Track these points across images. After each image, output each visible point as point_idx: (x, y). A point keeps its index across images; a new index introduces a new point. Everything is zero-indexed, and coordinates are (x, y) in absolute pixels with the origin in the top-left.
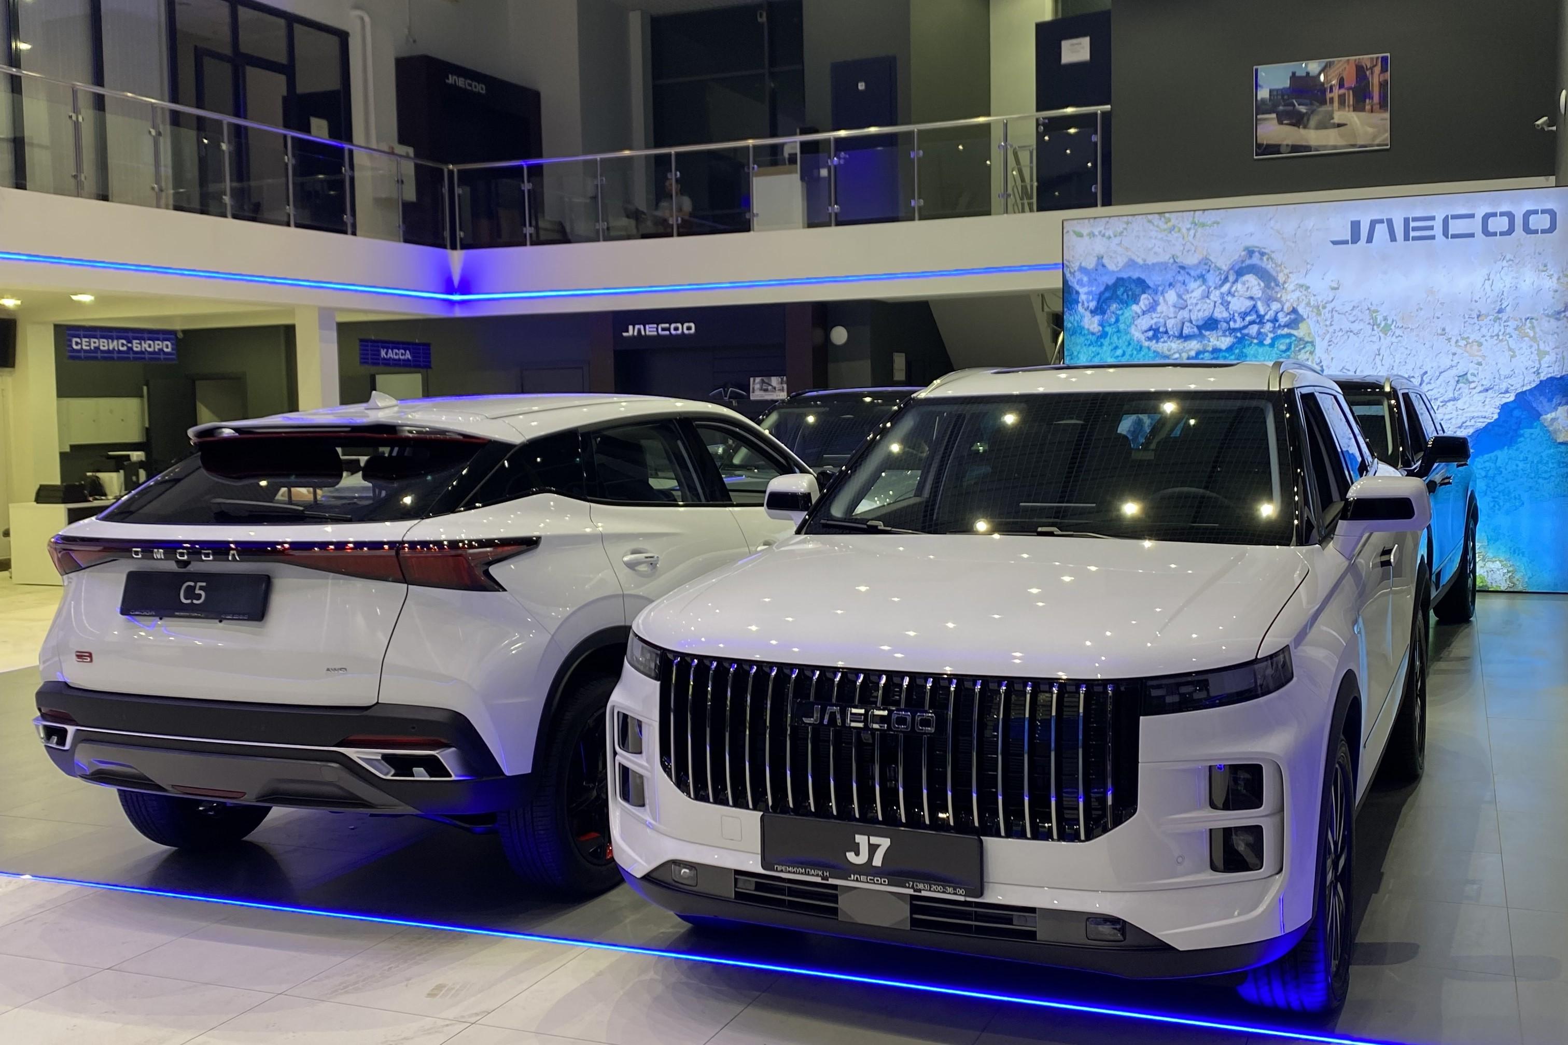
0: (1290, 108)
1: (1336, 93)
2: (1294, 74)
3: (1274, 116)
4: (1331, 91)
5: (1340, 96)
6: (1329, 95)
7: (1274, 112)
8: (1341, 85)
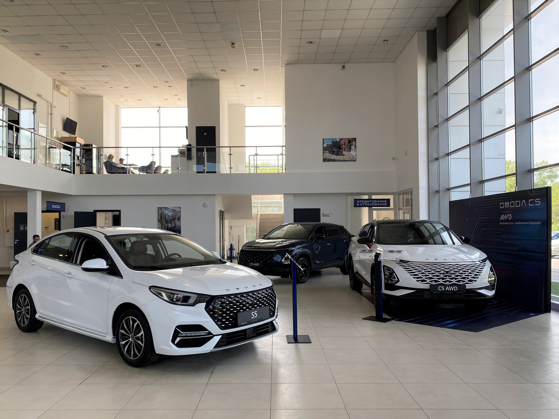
0: (332, 150)
1: (343, 146)
2: (333, 141)
3: (328, 151)
4: (342, 146)
5: (344, 147)
6: (342, 147)
7: (328, 150)
8: (345, 144)
